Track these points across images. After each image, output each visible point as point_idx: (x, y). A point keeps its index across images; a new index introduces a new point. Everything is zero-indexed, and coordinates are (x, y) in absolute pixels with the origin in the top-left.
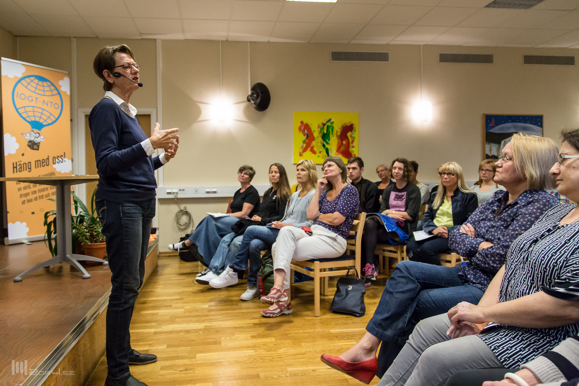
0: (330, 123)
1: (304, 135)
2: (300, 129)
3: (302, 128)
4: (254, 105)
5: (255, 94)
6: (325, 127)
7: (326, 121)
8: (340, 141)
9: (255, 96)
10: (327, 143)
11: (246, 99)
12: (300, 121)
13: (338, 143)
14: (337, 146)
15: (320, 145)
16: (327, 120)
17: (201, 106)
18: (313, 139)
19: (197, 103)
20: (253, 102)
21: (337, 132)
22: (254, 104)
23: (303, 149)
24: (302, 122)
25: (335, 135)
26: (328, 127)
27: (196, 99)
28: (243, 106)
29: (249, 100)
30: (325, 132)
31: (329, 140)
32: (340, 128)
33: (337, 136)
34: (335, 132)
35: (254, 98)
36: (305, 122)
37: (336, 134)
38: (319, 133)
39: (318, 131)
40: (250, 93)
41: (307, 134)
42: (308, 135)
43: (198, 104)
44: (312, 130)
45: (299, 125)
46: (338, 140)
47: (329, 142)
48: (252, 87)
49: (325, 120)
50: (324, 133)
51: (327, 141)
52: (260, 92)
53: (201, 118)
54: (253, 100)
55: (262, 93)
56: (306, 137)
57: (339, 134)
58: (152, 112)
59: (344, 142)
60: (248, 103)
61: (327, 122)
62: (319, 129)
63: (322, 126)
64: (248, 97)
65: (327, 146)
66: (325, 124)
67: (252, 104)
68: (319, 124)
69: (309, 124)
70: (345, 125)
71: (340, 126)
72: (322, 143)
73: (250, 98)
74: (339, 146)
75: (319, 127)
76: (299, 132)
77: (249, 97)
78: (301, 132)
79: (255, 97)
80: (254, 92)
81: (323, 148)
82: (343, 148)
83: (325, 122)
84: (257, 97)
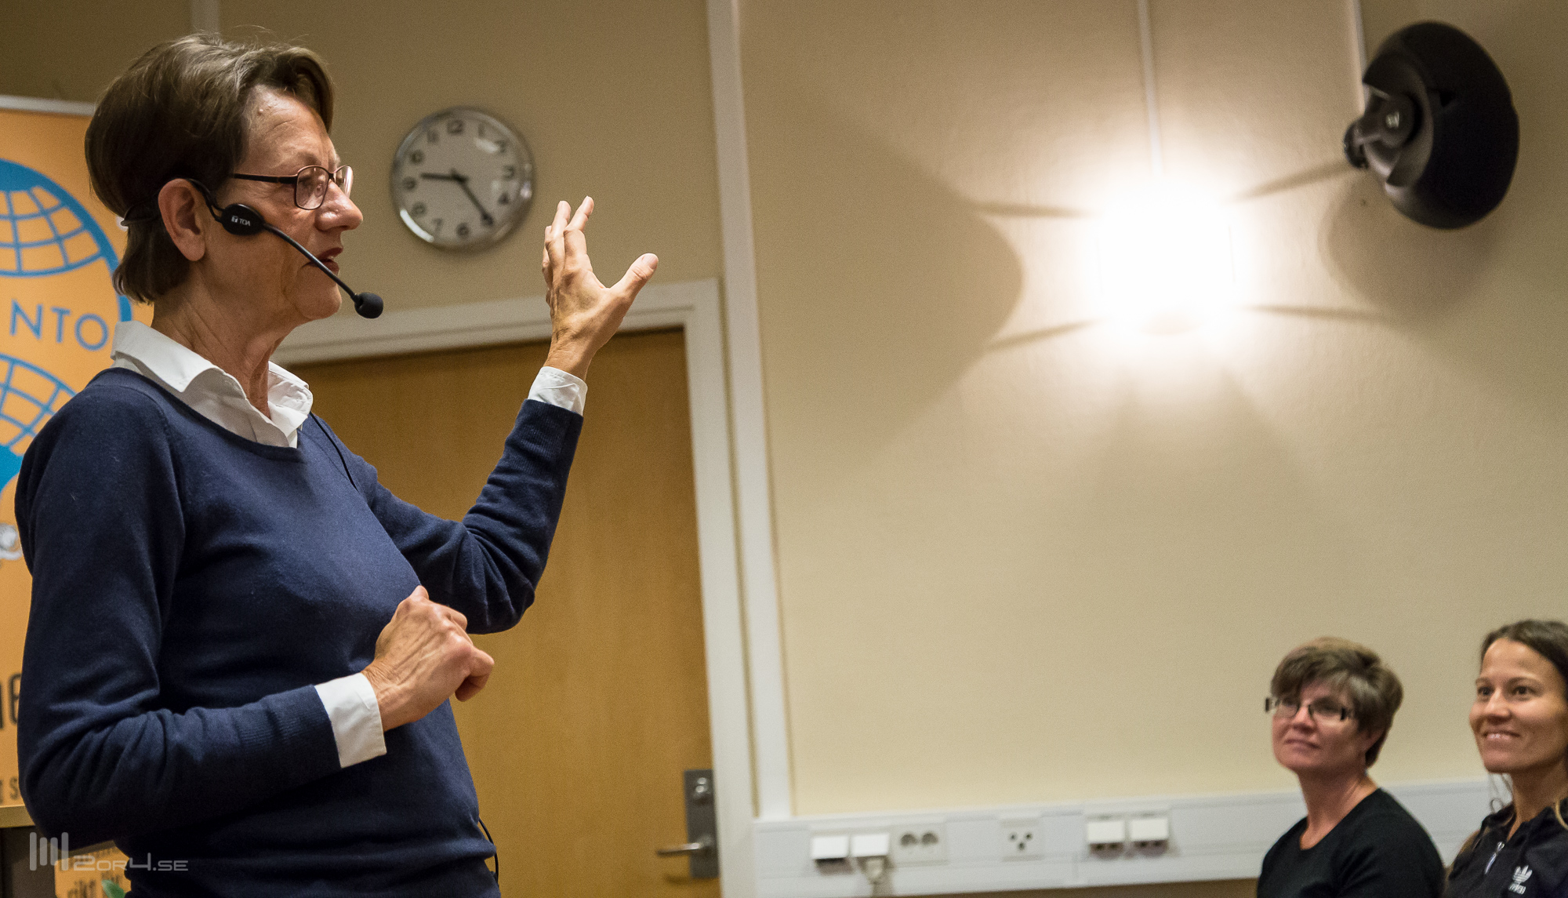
4: (1389, 189)
5: (1392, 112)
9: (1394, 121)
11: (1336, 153)
17: (1014, 230)
20: (1385, 170)
22: (1393, 180)
27: (980, 188)
28: (1320, 200)
29: (1357, 159)
35: (1391, 141)
40: (1360, 99)
43: (998, 222)
52: (1432, 90)
53: (1020, 321)
54: (1385, 153)
55: (1446, 97)
58: (690, 308)
60: (1354, 175)
64: (1349, 138)
67: (1377, 176)
73: (1360, 140)
77: (1357, 132)
79: (1392, 130)
80: (1381, 94)
84: (1412, 131)
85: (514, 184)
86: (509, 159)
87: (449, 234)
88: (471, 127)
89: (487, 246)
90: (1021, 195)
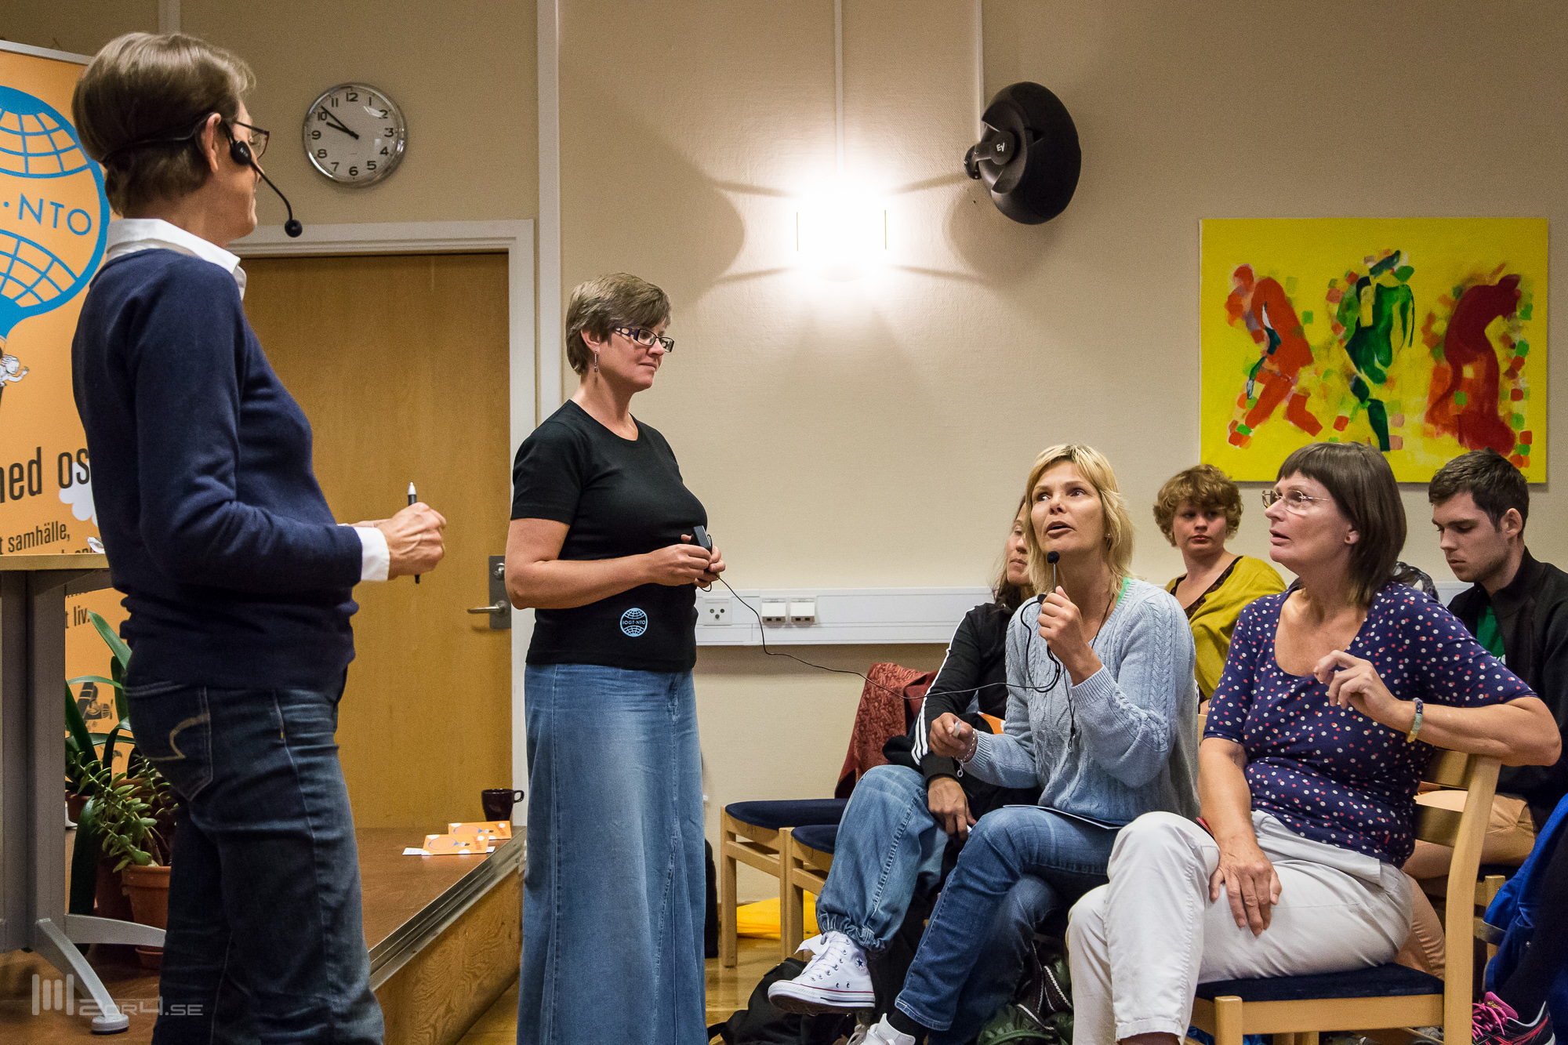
0: (1393, 273)
1: (1257, 337)
2: (1233, 305)
3: (1247, 302)
4: (994, 194)
5: (1000, 142)
6: (1368, 293)
7: (1371, 265)
8: (1445, 364)
9: (1001, 148)
10: (1379, 378)
11: (960, 167)
12: (1236, 267)
13: (1437, 374)
14: (1432, 393)
15: (1340, 386)
16: (1378, 260)
17: (742, 202)
18: (1304, 356)
19: (723, 192)
20: (992, 180)
21: (1431, 318)
22: (996, 188)
23: (1250, 405)
24: (1244, 273)
25: (1418, 336)
26: (1380, 290)
27: (719, 170)
28: (945, 198)
29: (973, 172)
30: (1367, 320)
31: (1387, 363)
32: (1443, 300)
33: (1432, 341)
34: (1420, 320)
35: (997, 162)
36: (1260, 272)
37: (1426, 329)
38: (1335, 328)
39: (1330, 315)
40: (978, 133)
41: (1271, 333)
42: (1278, 335)
43: (731, 195)
44: (1299, 312)
45: (1231, 285)
46: (1437, 361)
47: (1387, 372)
48: (990, 102)
49: (1367, 260)
50: (1358, 323)
51: (1377, 364)
52: (1027, 128)
53: (741, 264)
54: (993, 168)
55: (1037, 135)
56: (1264, 346)
57: (1440, 327)
58: (513, 239)
59: (1468, 372)
60: (971, 182)
61: (1376, 271)
62: (1335, 308)
63: (1348, 290)
64: (969, 157)
65: (1376, 392)
66: (1364, 282)
67: (986, 185)
68: (1333, 282)
69: (1282, 282)
70: (1470, 285)
71: (1448, 290)
72: (1349, 376)
73: (976, 159)
74: (1440, 392)
75: (1332, 296)
76: (1231, 323)
77: (975, 153)
78: (1240, 322)
79: (1000, 154)
80: (994, 129)
81: (1354, 400)
82: (1461, 400)
83: (1365, 273)
84: (1013, 155)
85: (392, 141)
86: (390, 123)
87: (343, 173)
88: (363, 98)
89: (369, 184)
90: (746, 179)
